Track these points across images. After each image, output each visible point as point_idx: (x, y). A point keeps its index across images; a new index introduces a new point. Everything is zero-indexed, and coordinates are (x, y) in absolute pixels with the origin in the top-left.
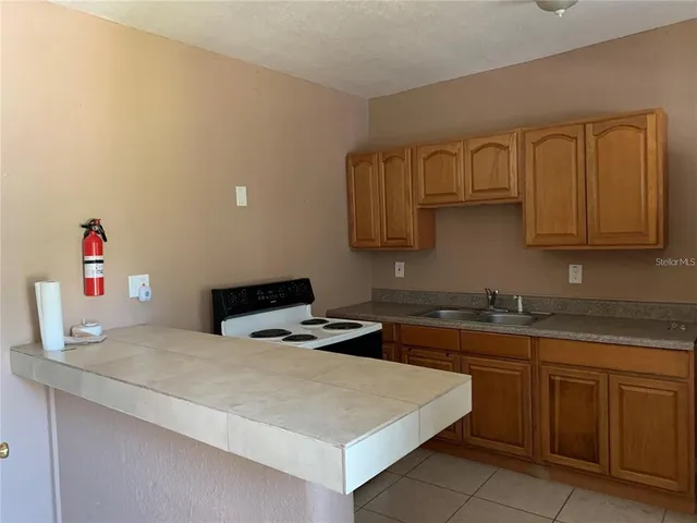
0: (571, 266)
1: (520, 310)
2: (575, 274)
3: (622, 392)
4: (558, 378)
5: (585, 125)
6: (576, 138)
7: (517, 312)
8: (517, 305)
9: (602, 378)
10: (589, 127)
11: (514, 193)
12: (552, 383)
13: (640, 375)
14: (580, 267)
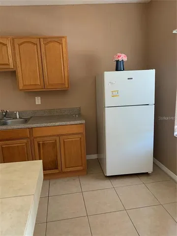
0: (36, 98)
1: (18, 117)
2: (38, 101)
3: (64, 141)
4: (41, 142)
5: (40, 38)
6: (37, 44)
7: (17, 118)
8: (16, 116)
9: (57, 139)
10: (42, 40)
11: (12, 66)
12: (39, 145)
13: (70, 134)
14: (39, 98)
